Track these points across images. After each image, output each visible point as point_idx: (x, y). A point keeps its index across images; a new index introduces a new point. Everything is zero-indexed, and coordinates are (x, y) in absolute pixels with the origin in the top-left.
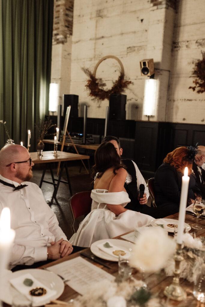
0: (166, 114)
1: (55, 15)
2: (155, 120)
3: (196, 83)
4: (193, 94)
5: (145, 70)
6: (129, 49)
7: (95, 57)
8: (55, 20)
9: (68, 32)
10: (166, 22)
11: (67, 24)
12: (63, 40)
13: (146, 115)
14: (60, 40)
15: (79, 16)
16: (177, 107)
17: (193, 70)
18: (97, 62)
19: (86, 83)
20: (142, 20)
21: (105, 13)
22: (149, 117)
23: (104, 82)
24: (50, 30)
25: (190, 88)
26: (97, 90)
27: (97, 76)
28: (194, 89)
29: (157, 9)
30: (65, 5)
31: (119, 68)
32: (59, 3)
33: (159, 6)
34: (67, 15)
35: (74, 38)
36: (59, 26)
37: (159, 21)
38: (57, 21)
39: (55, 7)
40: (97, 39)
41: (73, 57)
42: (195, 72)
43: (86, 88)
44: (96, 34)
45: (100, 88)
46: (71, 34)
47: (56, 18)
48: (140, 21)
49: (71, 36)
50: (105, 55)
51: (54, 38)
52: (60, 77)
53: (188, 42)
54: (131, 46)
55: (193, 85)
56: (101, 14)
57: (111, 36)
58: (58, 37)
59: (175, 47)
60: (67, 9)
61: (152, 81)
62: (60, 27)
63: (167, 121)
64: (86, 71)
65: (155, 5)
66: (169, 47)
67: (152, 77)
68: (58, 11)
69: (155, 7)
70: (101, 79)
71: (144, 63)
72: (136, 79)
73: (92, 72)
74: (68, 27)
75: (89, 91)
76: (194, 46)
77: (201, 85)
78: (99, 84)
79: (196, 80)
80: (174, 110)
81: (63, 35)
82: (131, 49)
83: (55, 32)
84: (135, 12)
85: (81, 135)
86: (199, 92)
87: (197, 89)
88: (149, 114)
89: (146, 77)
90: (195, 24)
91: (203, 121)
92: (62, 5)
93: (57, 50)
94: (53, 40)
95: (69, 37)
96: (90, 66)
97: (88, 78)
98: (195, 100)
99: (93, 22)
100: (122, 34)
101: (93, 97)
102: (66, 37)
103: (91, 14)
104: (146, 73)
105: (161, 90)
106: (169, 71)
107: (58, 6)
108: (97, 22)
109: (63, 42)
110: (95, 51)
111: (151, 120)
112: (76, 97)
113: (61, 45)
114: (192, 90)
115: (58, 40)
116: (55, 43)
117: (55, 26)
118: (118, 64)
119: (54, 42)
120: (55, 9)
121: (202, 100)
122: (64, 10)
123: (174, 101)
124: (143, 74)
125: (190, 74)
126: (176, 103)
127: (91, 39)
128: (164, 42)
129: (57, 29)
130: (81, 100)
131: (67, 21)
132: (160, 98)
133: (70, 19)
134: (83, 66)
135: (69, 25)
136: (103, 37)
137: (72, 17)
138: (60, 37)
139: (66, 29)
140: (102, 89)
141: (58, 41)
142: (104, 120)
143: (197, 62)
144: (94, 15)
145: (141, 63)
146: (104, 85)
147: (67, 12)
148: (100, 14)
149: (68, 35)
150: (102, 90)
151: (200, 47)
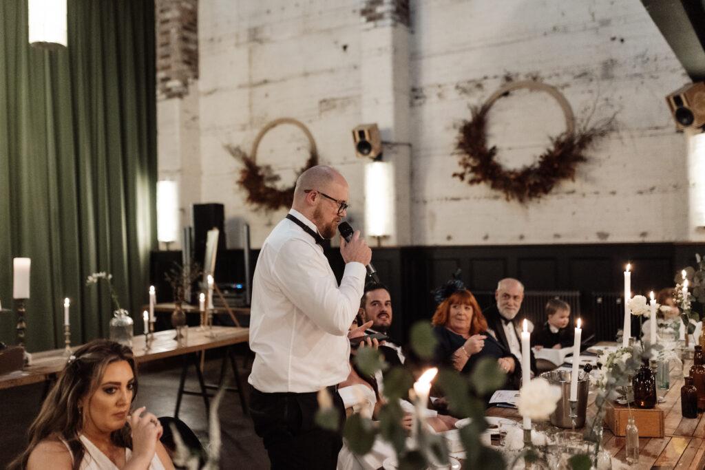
0: (412, 230)
1: (160, 39)
2: (392, 243)
3: (466, 165)
4: (461, 187)
5: (363, 146)
6: (324, 104)
7: (251, 123)
8: (160, 51)
9: (190, 74)
10: (396, 51)
11: (186, 58)
12: (181, 90)
13: (372, 235)
14: (174, 90)
15: (212, 40)
16: (433, 215)
17: (457, 141)
18: (256, 132)
19: (238, 177)
20: (345, 48)
21: (266, 33)
22: (379, 238)
23: (276, 172)
24: (151, 70)
25: (455, 175)
26: (262, 190)
27: (261, 161)
28: (462, 177)
29: (376, 27)
30: (180, 20)
31: (306, 143)
32: (168, 15)
33: (380, 23)
34: (185, 39)
35: (203, 84)
36: (171, 61)
37: (380, 49)
38: (166, 53)
39: (158, 24)
40: (253, 85)
41: (203, 122)
42: (461, 145)
43: (237, 186)
44: (250, 77)
45: (268, 185)
46: (196, 77)
47: (163, 45)
48: (341, 49)
49: (196, 81)
50: (274, 115)
51: (159, 87)
52: (178, 167)
53: (440, 86)
54: (328, 97)
55: (460, 170)
56: (259, 36)
57: (283, 80)
58: (170, 84)
59: (417, 98)
60: (185, 28)
61: (378, 165)
62: (173, 65)
63: (416, 243)
64: (235, 152)
65: (370, 19)
66: (405, 100)
67: (379, 158)
68: (166, 33)
69: (371, 24)
70: (268, 168)
71: (362, 133)
72: (342, 164)
73: (249, 153)
74: (188, 63)
75: (245, 194)
76: (452, 94)
77: (474, 170)
78: (265, 178)
79: (465, 159)
80: (427, 221)
81: (178, 78)
82: (327, 104)
83: (160, 75)
84: (329, 31)
86: (472, 182)
87: (469, 176)
88: (380, 233)
89: (366, 159)
91: (486, 238)
92: (174, 19)
93: (168, 111)
94: (158, 92)
95: (193, 83)
96: (243, 140)
97: (241, 166)
98: (467, 198)
99: (242, 53)
100: (306, 74)
101: (255, 206)
102: (185, 84)
103: (237, 36)
104: (366, 151)
105: (398, 184)
106: (410, 145)
107: (166, 21)
108: (250, 51)
109: (180, 95)
110: (251, 111)
111: (385, 244)
112: (219, 209)
113: (176, 101)
114: (457, 179)
115: (169, 90)
116: (164, 96)
117: (160, 62)
118: (303, 135)
119: (160, 96)
120: (159, 28)
121: (479, 198)
122: (179, 31)
123: (425, 202)
124: (360, 155)
125: (452, 149)
126: (429, 207)
127: (240, 87)
128: (396, 89)
129: (166, 68)
130: (229, 213)
131: (186, 51)
132: (398, 199)
133: (192, 47)
134: (226, 142)
135: (192, 60)
136: (266, 82)
137: (196, 42)
138: (175, 84)
139: (185, 67)
140: (273, 186)
141: (170, 94)
143: (462, 124)
144: (244, 38)
145: (354, 133)
146: (276, 178)
147: (186, 34)
148: (255, 36)
149: (190, 80)
150: (273, 190)
151: (464, 95)
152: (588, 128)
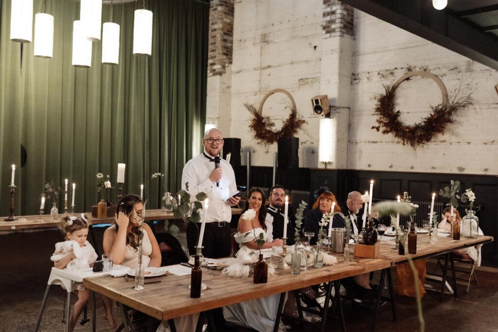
0: (348, 160)
1: (211, 40)
2: (333, 167)
3: (380, 122)
4: (378, 136)
5: (318, 109)
6: (301, 81)
7: (260, 91)
8: (210, 47)
9: (227, 61)
10: (341, 51)
11: (225, 51)
12: (221, 70)
13: (323, 161)
14: (217, 71)
15: (240, 41)
16: (361, 151)
17: (376, 107)
18: (263, 96)
19: (250, 123)
20: (315, 47)
21: (271, 38)
22: (326, 164)
23: (272, 121)
24: (205, 59)
25: (373, 128)
26: (263, 132)
27: (264, 114)
28: (378, 129)
29: (330, 37)
30: (222, 29)
31: (290, 104)
32: (216, 26)
33: (333, 34)
34: (225, 40)
35: (234, 67)
36: (216, 54)
37: (332, 50)
38: (213, 49)
39: (210, 32)
40: (262, 69)
41: (233, 90)
42: (378, 110)
43: (250, 129)
44: (261, 63)
45: (268, 128)
46: (231, 63)
47: (212, 44)
48: (313, 48)
49: (230, 65)
50: (272, 88)
51: (209, 68)
52: (217, 116)
53: (369, 73)
54: (304, 77)
55: (377, 125)
56: (267, 39)
57: (279, 66)
58: (215, 67)
59: (355, 79)
60: (225, 34)
61: (328, 120)
62: (217, 56)
63: (349, 168)
64: (250, 108)
65: (327, 32)
66: (347, 80)
67: (328, 115)
68: (214, 37)
69: (328, 35)
70: (268, 118)
71: (317, 101)
72: (310, 118)
73: (257, 109)
74: (226, 55)
75: (254, 133)
76: (376, 78)
77: (386, 125)
78: (266, 124)
79: (381, 118)
80: (357, 155)
81: (219, 64)
82: (303, 81)
83: (210, 61)
84: (306, 37)
85: (244, 187)
86: (384, 132)
87: (382, 129)
88: (327, 160)
89: (320, 116)
90: (376, 52)
91: (391, 167)
92: (219, 29)
93: (213, 82)
94: (208, 71)
95: (228, 67)
96: (255, 101)
97: (253, 117)
98: (381, 142)
99: (257, 49)
100: (293, 63)
101: (259, 141)
102: (224, 67)
103: (255, 39)
104: (319, 112)
105: (338, 132)
106: (349, 108)
107: (215, 30)
108: (261, 48)
109: (220, 74)
110: (260, 84)
111: (329, 167)
112: (238, 141)
113: (218, 77)
114: (375, 130)
115: (214, 70)
116: (211, 74)
117: (210, 54)
118: (289, 100)
119: (209, 74)
120: (211, 34)
121: (388, 142)
122: (221, 35)
123: (356, 143)
124: (316, 114)
125: (374, 111)
126: (359, 146)
127: (255, 69)
128: (340, 75)
129: (212, 58)
130: (243, 145)
131: (225, 47)
132: (339, 141)
133: (229, 45)
134: (245, 102)
135: (228, 52)
136: (269, 67)
137: (232, 42)
138: (217, 67)
139: (224, 57)
140: (270, 129)
141: (215, 73)
142: (272, 168)
143: (379, 97)
144: (258, 40)
145: (312, 100)
146: (272, 125)
147: (225, 37)
148: (265, 40)
149: (227, 65)
150: (270, 132)
151: (382, 79)
152: (455, 102)
